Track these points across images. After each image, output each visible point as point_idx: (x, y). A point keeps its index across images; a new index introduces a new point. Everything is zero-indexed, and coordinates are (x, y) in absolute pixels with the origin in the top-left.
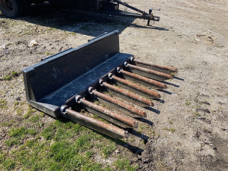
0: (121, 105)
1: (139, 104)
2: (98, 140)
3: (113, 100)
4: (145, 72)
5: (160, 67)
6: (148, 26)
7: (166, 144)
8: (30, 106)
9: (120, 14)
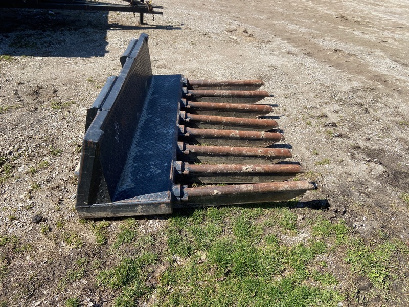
0: (248, 153)
1: (261, 144)
2: (260, 216)
3: (231, 149)
4: (223, 96)
5: (238, 84)
6: (142, 26)
7: (337, 181)
8: (87, 219)
9: (85, 6)
